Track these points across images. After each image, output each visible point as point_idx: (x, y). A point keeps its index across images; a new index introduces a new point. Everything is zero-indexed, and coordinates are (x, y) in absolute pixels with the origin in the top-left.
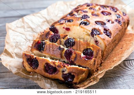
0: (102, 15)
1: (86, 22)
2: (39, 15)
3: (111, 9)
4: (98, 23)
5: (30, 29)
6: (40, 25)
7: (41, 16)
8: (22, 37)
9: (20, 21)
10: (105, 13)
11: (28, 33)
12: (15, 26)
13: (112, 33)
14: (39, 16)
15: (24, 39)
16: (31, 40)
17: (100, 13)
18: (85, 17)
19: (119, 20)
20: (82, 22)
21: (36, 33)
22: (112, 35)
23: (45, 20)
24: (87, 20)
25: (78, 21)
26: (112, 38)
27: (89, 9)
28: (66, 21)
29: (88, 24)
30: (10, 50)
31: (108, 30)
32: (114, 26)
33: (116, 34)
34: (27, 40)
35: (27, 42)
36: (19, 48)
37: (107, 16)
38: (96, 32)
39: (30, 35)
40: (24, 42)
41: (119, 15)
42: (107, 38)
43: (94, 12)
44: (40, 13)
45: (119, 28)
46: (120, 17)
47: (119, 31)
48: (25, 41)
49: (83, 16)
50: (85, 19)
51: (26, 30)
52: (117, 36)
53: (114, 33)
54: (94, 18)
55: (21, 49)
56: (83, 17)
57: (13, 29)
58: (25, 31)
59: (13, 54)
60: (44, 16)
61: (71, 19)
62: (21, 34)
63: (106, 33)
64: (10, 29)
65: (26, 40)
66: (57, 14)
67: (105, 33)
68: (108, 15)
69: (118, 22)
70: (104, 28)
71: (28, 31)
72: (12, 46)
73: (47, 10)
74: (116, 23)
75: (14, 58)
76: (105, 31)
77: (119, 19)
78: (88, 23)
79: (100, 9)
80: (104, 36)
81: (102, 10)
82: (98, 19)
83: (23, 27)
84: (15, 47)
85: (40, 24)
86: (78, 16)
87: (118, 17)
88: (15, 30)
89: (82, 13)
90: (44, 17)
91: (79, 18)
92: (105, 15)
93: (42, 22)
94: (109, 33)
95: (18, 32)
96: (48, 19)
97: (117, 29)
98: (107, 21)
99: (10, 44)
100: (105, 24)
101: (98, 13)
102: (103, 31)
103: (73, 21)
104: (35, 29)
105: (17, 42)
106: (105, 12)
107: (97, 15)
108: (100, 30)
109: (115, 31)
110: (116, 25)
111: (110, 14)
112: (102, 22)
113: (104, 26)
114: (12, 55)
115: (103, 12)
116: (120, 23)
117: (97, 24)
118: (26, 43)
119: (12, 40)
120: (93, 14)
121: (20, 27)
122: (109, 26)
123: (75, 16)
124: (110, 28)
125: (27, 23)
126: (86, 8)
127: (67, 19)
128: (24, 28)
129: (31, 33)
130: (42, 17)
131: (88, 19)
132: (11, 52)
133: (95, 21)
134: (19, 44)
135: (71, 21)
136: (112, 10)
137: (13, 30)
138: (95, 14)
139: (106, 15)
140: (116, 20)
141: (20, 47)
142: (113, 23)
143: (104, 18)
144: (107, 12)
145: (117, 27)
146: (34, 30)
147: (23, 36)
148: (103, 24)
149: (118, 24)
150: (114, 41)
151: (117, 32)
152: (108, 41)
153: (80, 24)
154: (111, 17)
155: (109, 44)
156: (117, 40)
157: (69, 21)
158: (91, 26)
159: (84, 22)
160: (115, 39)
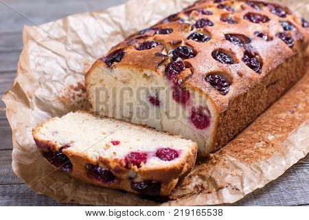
0: (247, 22)
1: (202, 34)
3: (270, 11)
4: (232, 39)
6: (106, 41)
7: (110, 20)
8: (58, 63)
9: (59, 26)
10: (255, 18)
11: (74, 55)
12: (46, 35)
13: (264, 61)
15: (63, 68)
16: (77, 71)
17: (242, 17)
18: (203, 23)
19: (288, 34)
20: (191, 35)
21: (92, 57)
22: (263, 67)
23: (119, 30)
24: (205, 30)
25: (183, 33)
26: (263, 74)
27: (218, 7)
28: (158, 32)
29: (205, 40)
30: (26, 88)
31: (256, 54)
32: (272, 46)
33: (275, 67)
34: (68, 71)
35: (69, 75)
36: (47, 88)
37: (258, 25)
38: (224, 58)
39: (76, 60)
40: (61, 74)
41: (290, 24)
42: (249, 72)
43: (227, 14)
44: (109, 13)
45: (283, 52)
46: (290, 29)
47: (287, 60)
48: (63, 71)
49: (197, 22)
50: (202, 27)
51: (69, 48)
52: (279, 71)
53: (270, 63)
54: (223, 27)
55: (50, 90)
56: (199, 23)
57: (39, 40)
58: (66, 49)
59: (31, 98)
60: (117, 20)
61: (168, 27)
62: (55, 56)
63: (250, 60)
64: (33, 40)
65: (65, 70)
67: (245, 61)
68: (261, 23)
69: (284, 39)
70: (244, 50)
71: (74, 51)
72: (31, 80)
73: (126, 7)
74: (277, 40)
75: (33, 110)
76: (247, 57)
77: (287, 32)
78: (206, 37)
79: (243, 8)
80: (242, 67)
81: (249, 10)
82: (233, 29)
83: (63, 40)
84: (37, 83)
85: (104, 36)
86: (187, 22)
87: (285, 29)
88: (43, 43)
89: (197, 15)
90: (116, 23)
91: (186, 26)
92: (254, 21)
93: (109, 32)
94: (257, 61)
95: (49, 50)
96: (126, 29)
97: (280, 53)
98: (257, 34)
99: (28, 74)
100: (248, 40)
101: (238, 16)
102: (242, 56)
103: (171, 31)
104: (90, 47)
105: (45, 73)
106: (254, 15)
107: (234, 22)
108: (233, 53)
109: (273, 59)
110: (278, 45)
111: (268, 20)
112: (243, 36)
113: (246, 45)
114: (30, 100)
115: (249, 16)
116: (290, 41)
117: (229, 39)
118: (66, 77)
119: (32, 66)
120: (224, 19)
121: (57, 39)
122: (259, 46)
123: (181, 22)
124: (259, 51)
125: (73, 31)
126: (210, 7)
127: (161, 27)
128: (66, 43)
129: (80, 57)
131: (209, 28)
132: (28, 92)
133: (226, 33)
134: (47, 77)
135: (168, 31)
136: (274, 12)
137: (38, 44)
138: (229, 18)
139: (256, 22)
140: (280, 35)
141: (48, 84)
142: (270, 39)
143: (250, 29)
144: (259, 15)
145: (279, 50)
146: (89, 50)
147: (60, 59)
148: (244, 40)
149: (284, 44)
150: (272, 84)
151: (280, 61)
152: (251, 79)
153: (188, 38)
154: (268, 26)
155: (255, 86)
156: (281, 82)
157: (164, 32)
158: (212, 43)
159: (196, 35)
160: (275, 80)
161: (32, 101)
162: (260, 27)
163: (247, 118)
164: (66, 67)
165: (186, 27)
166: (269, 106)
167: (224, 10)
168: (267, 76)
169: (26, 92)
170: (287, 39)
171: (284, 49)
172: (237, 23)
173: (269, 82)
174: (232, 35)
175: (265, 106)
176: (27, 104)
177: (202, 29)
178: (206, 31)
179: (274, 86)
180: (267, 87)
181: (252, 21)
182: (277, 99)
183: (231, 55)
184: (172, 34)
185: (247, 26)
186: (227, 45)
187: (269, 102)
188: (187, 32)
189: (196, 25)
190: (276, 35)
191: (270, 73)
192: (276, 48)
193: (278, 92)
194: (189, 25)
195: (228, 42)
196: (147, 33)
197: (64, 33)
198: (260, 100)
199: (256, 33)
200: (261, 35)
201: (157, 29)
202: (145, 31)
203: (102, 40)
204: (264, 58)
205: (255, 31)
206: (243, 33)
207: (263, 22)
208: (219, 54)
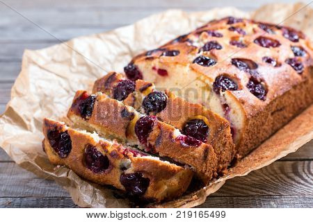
0: (257, 46)
1: (208, 58)
2: (112, 37)
3: (283, 35)
4: (238, 64)
5: (84, 69)
6: (112, 61)
8: (61, 85)
9: (64, 48)
10: (265, 42)
12: (49, 58)
13: (269, 88)
14: (111, 41)
15: (65, 89)
17: (252, 41)
18: (211, 46)
19: (299, 60)
20: (197, 59)
22: (268, 94)
23: (126, 50)
24: (211, 53)
25: (190, 56)
26: (268, 101)
27: (230, 29)
28: (164, 53)
29: (211, 64)
30: (22, 111)
31: (262, 80)
32: (279, 73)
33: (281, 94)
34: (71, 92)
35: (72, 96)
36: (48, 110)
37: (268, 49)
38: (228, 83)
39: (81, 82)
40: (63, 96)
41: (302, 49)
42: (252, 99)
43: (238, 37)
44: (116, 34)
45: (292, 79)
46: (301, 55)
47: (294, 87)
48: (65, 92)
49: (205, 45)
50: (209, 50)
51: (73, 70)
52: (285, 98)
53: (276, 91)
54: (231, 50)
55: (51, 111)
56: (207, 46)
57: (41, 62)
58: (71, 71)
59: (29, 120)
60: (125, 41)
61: (176, 49)
63: (255, 87)
64: (35, 63)
65: (68, 92)
66: (161, 40)
67: (250, 87)
68: (271, 48)
69: (293, 65)
70: (250, 76)
71: (78, 72)
72: (31, 103)
73: (136, 28)
74: (286, 67)
75: (32, 131)
76: (252, 83)
77: (297, 58)
78: (211, 61)
79: (255, 31)
80: (245, 94)
81: (261, 33)
82: (241, 54)
83: (68, 62)
84: (37, 105)
85: (111, 58)
86: (195, 44)
87: (296, 54)
88: (45, 67)
89: (206, 37)
90: (124, 44)
92: (265, 45)
93: (116, 53)
94: (262, 88)
95: (52, 72)
96: (134, 49)
97: (287, 80)
98: (266, 59)
99: (26, 97)
100: (255, 66)
101: (248, 40)
102: (247, 82)
103: (178, 53)
104: (95, 69)
105: (46, 96)
106: (265, 39)
107: (242, 45)
108: (238, 79)
109: (279, 86)
110: (286, 71)
111: (278, 44)
112: (250, 61)
113: (253, 71)
114: (27, 123)
115: (260, 40)
116: (299, 67)
117: (236, 65)
119: (32, 89)
120: (234, 42)
121: (61, 62)
122: (267, 73)
123: (189, 44)
124: (266, 78)
125: (78, 53)
126: (222, 28)
127: (168, 48)
128: (70, 64)
130: (119, 43)
131: (216, 52)
132: (25, 115)
133: (233, 57)
134: (48, 99)
135: (174, 53)
136: (287, 36)
137: (40, 67)
138: (239, 42)
139: (267, 47)
140: (290, 61)
141: (49, 106)
142: (278, 65)
143: (259, 54)
144: (271, 39)
145: (287, 77)
146: (94, 71)
147: (63, 81)
148: (251, 65)
149: (292, 70)
150: (278, 110)
151: (286, 88)
152: (253, 107)
153: (194, 62)
154: (278, 52)
155: (258, 114)
156: (288, 109)
157: (170, 54)
158: (216, 68)
159: (202, 59)
160: (282, 106)
161: (31, 124)
162: (269, 52)
163: (249, 145)
164: (69, 89)
165: (193, 50)
166: (275, 132)
167: (235, 33)
168: (271, 103)
170: (297, 65)
171: (292, 76)
172: (247, 46)
173: (274, 109)
174: (239, 60)
175: (270, 132)
177: (209, 53)
178: (213, 55)
179: (280, 113)
180: (272, 114)
181: (262, 45)
182: (284, 124)
183: (235, 81)
184: (178, 57)
185: (256, 51)
186: (233, 71)
187: (274, 128)
188: (194, 54)
189: (204, 48)
190: (285, 61)
191: (275, 100)
192: (284, 75)
193: (285, 118)
194: (196, 48)
195: (234, 67)
196: (153, 55)
197: (68, 56)
198: (265, 127)
199: (264, 58)
200: (269, 61)
201: (164, 50)
202: (152, 52)
203: (109, 61)
204: (269, 85)
205: (263, 56)
206: (250, 58)
207: (274, 47)
208: (223, 79)
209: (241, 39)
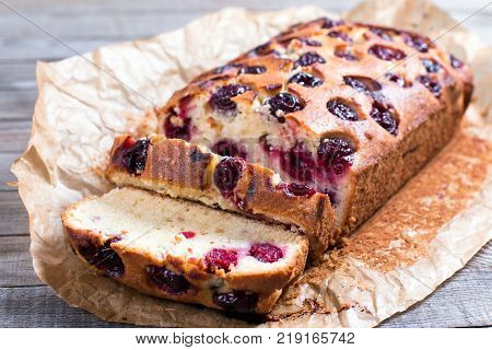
0: (373, 57)
1: (310, 76)
2: (153, 46)
3: (406, 42)
4: (353, 83)
5: (117, 93)
6: (157, 84)
7: (161, 52)
8: (89, 118)
9: (88, 61)
10: (384, 53)
11: (110, 105)
12: (68, 76)
13: (401, 118)
14: (153, 52)
15: (95, 124)
16: (116, 129)
17: (365, 51)
18: (309, 59)
19: (434, 78)
20: (295, 77)
21: (137, 107)
22: (400, 126)
23: (175, 67)
24: (314, 69)
25: (282, 73)
26: (400, 136)
27: (330, 34)
28: (243, 70)
29: (316, 84)
31: (389, 107)
32: (411, 96)
33: (417, 126)
34: (103, 129)
35: (106, 135)
36: (75, 154)
37: (389, 63)
38: (345, 111)
39: (115, 114)
40: (92, 135)
41: (435, 63)
42: (381, 134)
43: (344, 46)
44: (159, 42)
45: (428, 105)
46: (435, 70)
47: (431, 116)
48: (97, 130)
49: (301, 57)
50: (308, 65)
51: (104, 95)
52: (421, 132)
53: (410, 121)
54: (341, 65)
55: (79, 157)
56: (304, 59)
57: (59, 83)
58: (99, 97)
59: (52, 169)
60: (173, 53)
61: (258, 64)
62: (84, 107)
63: (381, 116)
64: (51, 82)
65: (100, 128)
67: (374, 116)
68: (394, 60)
69: (427, 84)
70: (373, 101)
71: (110, 99)
72: (51, 143)
73: (186, 33)
74: (418, 87)
75: (55, 187)
76: (377, 111)
77: (431, 75)
78: (317, 80)
79: (366, 37)
80: (369, 125)
81: (375, 40)
82: (354, 69)
83: (95, 82)
84: (59, 147)
85: (155, 78)
86: (284, 57)
87: (428, 70)
88: (66, 89)
89: (300, 46)
90: (171, 57)
91: (287, 63)
92: (384, 57)
93: (162, 71)
94: (392, 117)
95: (74, 97)
96: (186, 66)
97: (423, 106)
98: (389, 77)
99: (47, 134)
100: (378, 86)
101: (359, 50)
102: (370, 109)
103: (263, 69)
104: (135, 93)
105: (70, 133)
106: (383, 48)
107: (354, 58)
108: (357, 105)
109: (413, 115)
110: (420, 93)
111: (403, 56)
112: (370, 79)
113: (375, 93)
114: (50, 172)
115: (375, 50)
116: (436, 88)
117: (350, 84)
118: (101, 138)
119: (52, 122)
120: (341, 53)
121: (85, 83)
122: (392, 95)
123: (276, 57)
124: (394, 103)
125: (109, 71)
126: (317, 34)
127: (246, 64)
128: (98, 88)
129: (119, 108)
130: (166, 58)
131: (320, 67)
133: (345, 75)
134: (73, 138)
135: (258, 70)
136: (411, 43)
137: (58, 89)
138: (346, 53)
139: (388, 59)
140: (422, 79)
141: (76, 148)
142: (408, 85)
143: (379, 69)
144: (391, 48)
145: (422, 101)
146: (132, 98)
147: (90, 111)
148: (371, 86)
149: (427, 92)
150: (411, 151)
151: (422, 117)
152: (384, 144)
153: (290, 81)
154: (405, 66)
155: (389, 154)
156: (421, 149)
157: (252, 70)
158: (325, 89)
159: (302, 77)
160: (415, 145)
161: (54, 174)
162: (392, 67)
163: (375, 201)
164: (100, 123)
166: (404, 183)
167: (339, 41)
168: (405, 139)
169: (44, 160)
170: (432, 85)
171: (428, 100)
172: (358, 60)
173: (406, 148)
174: (353, 78)
175: (399, 183)
176: (47, 177)
177: (310, 68)
178: (316, 71)
179: (413, 155)
180: (404, 156)
181: (380, 57)
182: (415, 174)
183: (354, 108)
184: (266, 74)
185: (374, 65)
186: (348, 93)
187: (405, 177)
188: (287, 71)
189: (300, 62)
190: (416, 79)
191: (409, 135)
192: (418, 98)
193: (417, 162)
194: (290, 61)
195: (348, 87)
196: (226, 72)
197: (94, 73)
198: (394, 175)
199: (387, 75)
200: (394, 79)
201: (241, 66)
202: (223, 68)
203: (152, 83)
204: (401, 114)
205: (385, 72)
206: (369, 75)
207: (397, 59)
208: (336, 106)
209: (349, 49)
